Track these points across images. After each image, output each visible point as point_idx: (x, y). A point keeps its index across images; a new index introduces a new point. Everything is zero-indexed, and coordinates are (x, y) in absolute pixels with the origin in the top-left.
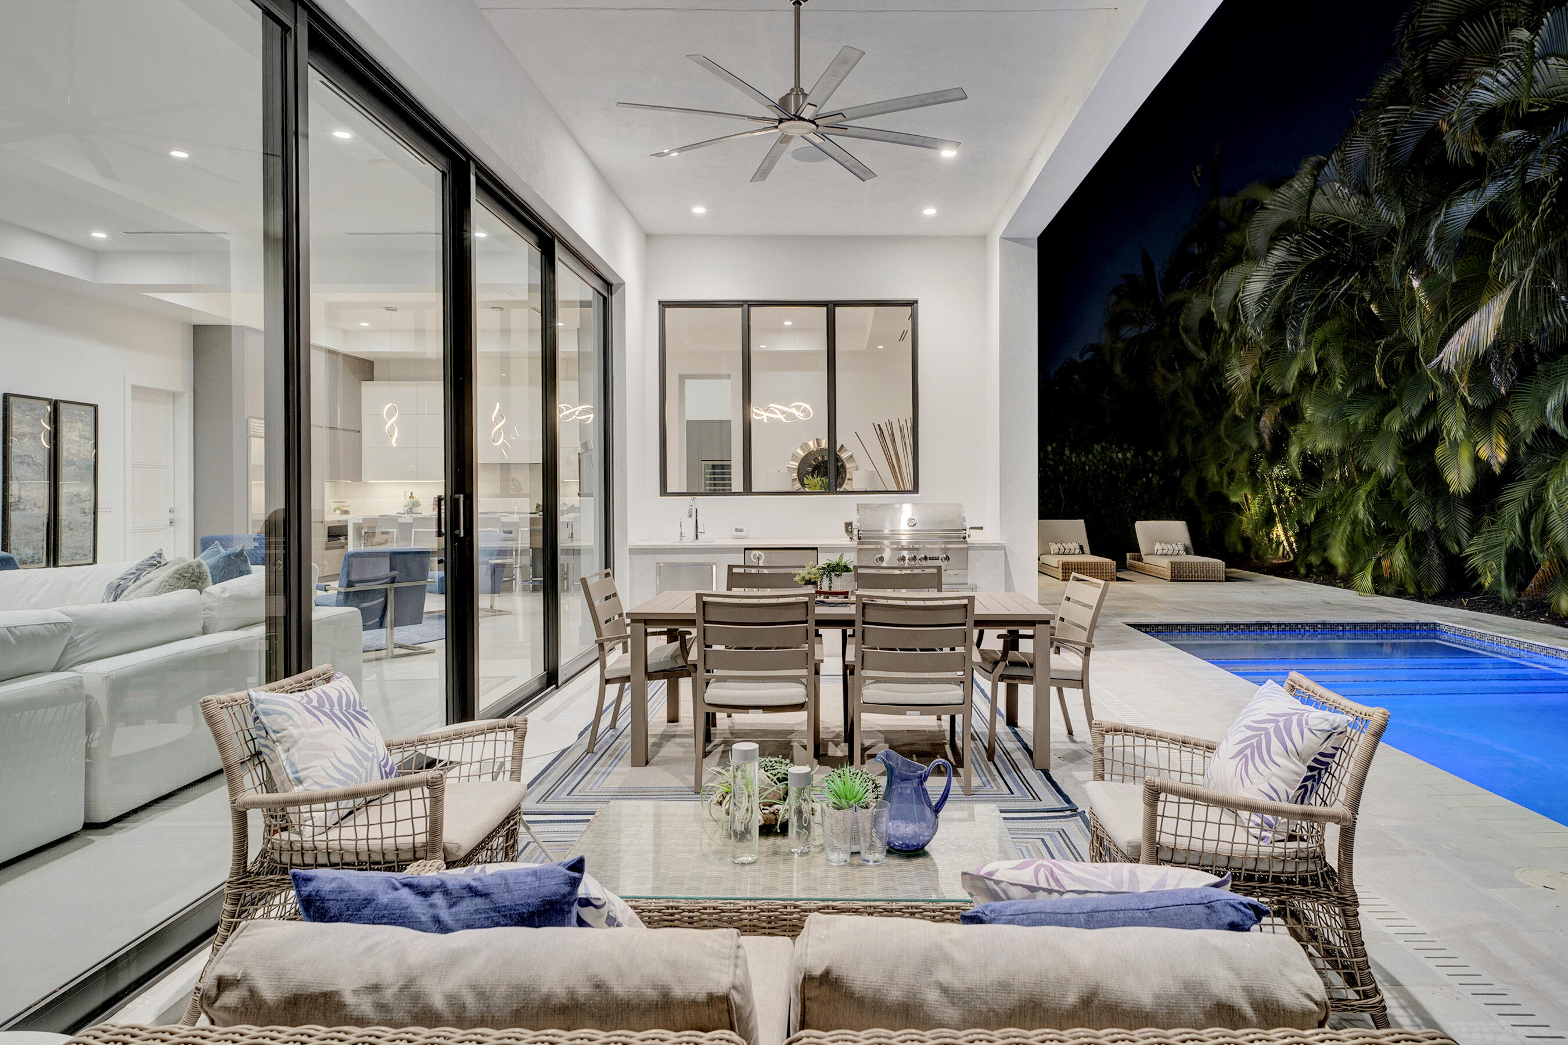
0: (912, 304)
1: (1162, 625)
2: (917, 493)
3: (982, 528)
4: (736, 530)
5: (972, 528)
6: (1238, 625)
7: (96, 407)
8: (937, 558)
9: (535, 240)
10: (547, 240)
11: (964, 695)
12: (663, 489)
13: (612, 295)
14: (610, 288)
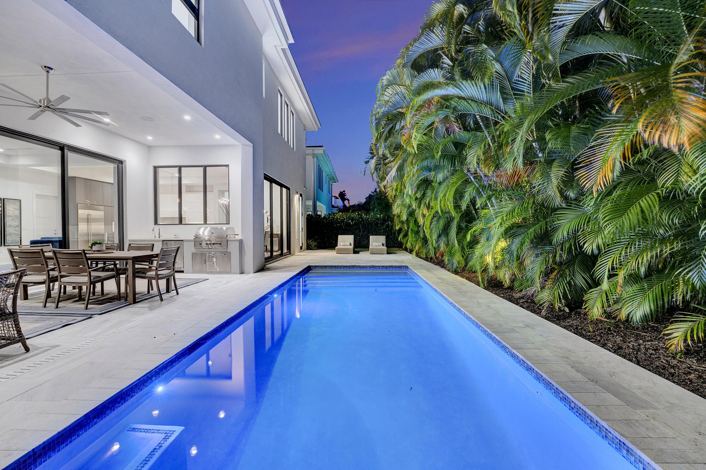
0: (228, 166)
1: (323, 266)
2: (229, 224)
3: (238, 235)
4: (175, 235)
5: (233, 235)
6: (347, 266)
7: (20, 201)
8: (218, 244)
9: (58, 147)
10: (62, 148)
11: (88, 280)
12: (156, 223)
13: (122, 164)
14: (121, 162)
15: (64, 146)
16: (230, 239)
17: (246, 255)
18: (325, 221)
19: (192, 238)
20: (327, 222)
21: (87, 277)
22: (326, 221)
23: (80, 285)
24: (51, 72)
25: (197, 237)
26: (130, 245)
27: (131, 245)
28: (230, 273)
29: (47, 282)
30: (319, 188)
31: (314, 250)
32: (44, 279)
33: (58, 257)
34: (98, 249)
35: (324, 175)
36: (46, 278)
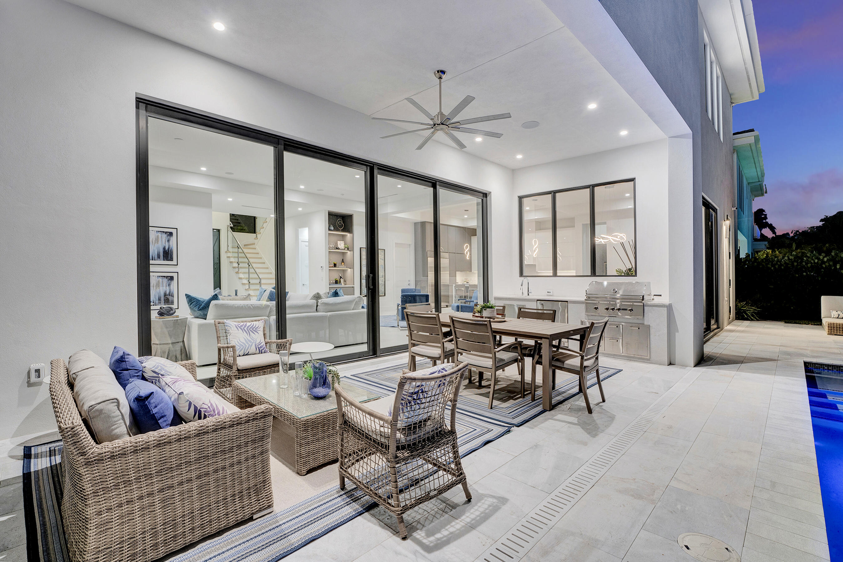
0: (633, 180)
2: (636, 276)
3: (661, 295)
4: (548, 292)
5: (654, 295)
7: (384, 250)
8: (626, 310)
9: (430, 184)
10: (434, 183)
11: (492, 365)
12: (521, 274)
13: (487, 198)
14: (485, 195)
15: (436, 181)
16: (649, 303)
17: (678, 332)
18: (769, 266)
19: (583, 298)
20: (775, 268)
21: (492, 360)
22: (773, 265)
23: (481, 370)
24: (444, 76)
25: (589, 298)
26: (520, 310)
27: (522, 310)
28: (647, 360)
29: (442, 358)
30: (740, 208)
31: (752, 320)
32: (439, 354)
33: (456, 327)
34: (489, 316)
35: (745, 183)
36: (440, 352)
